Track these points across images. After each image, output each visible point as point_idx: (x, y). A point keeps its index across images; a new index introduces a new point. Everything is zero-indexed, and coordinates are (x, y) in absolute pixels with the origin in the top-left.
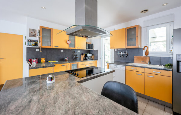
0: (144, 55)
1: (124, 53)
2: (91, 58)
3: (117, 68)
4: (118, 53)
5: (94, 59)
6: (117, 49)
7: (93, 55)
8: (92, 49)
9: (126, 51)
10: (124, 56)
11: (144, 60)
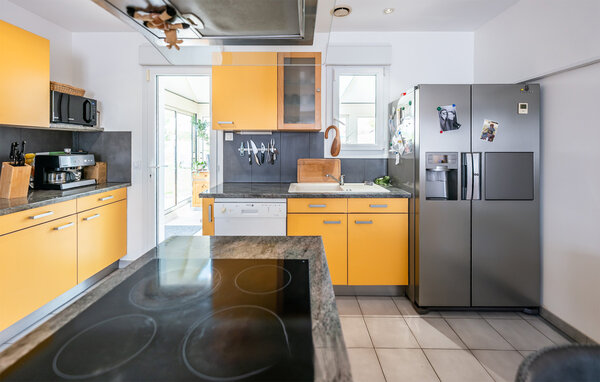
0: (327, 154)
1: (263, 150)
2: (83, 177)
3: (256, 211)
4: (241, 150)
5: (104, 183)
6: (234, 132)
7: (98, 159)
8: (89, 128)
9: (273, 142)
10: (262, 158)
11: (325, 171)
